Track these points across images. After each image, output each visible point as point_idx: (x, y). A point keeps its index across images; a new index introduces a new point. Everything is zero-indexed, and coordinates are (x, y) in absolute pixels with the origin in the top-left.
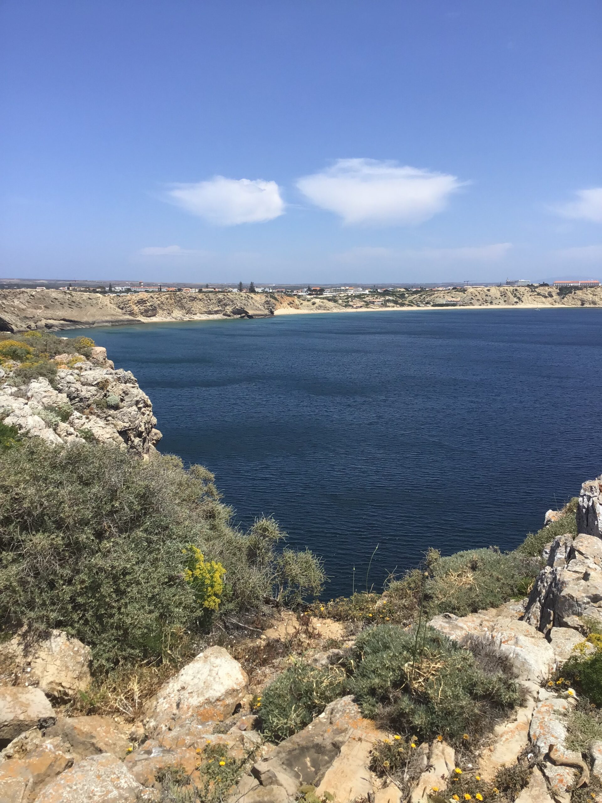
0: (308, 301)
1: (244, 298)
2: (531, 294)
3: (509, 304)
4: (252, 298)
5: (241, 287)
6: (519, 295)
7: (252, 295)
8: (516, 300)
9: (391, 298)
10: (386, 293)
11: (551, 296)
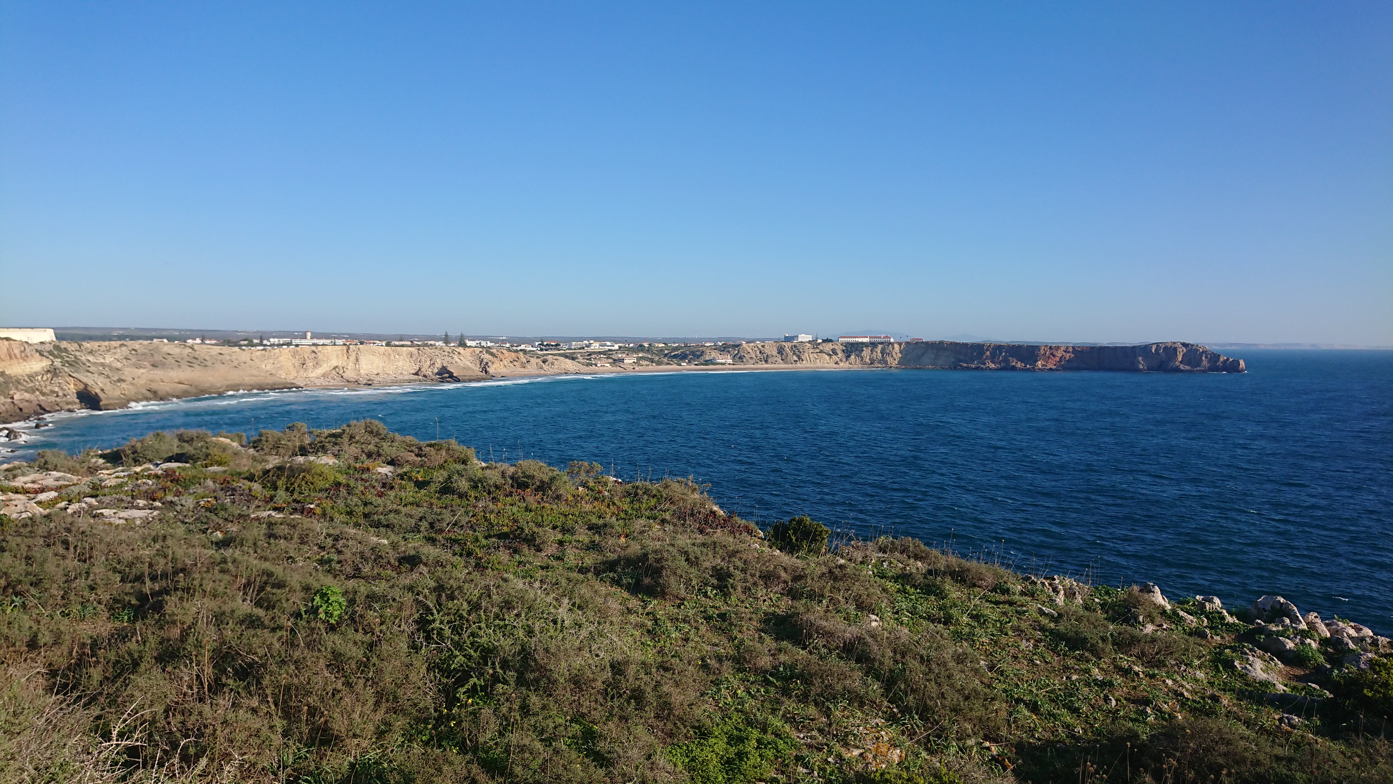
0: (538, 357)
1: (447, 354)
2: (813, 351)
3: (786, 363)
4: (459, 353)
5: (447, 340)
6: (798, 353)
7: (461, 350)
8: (795, 358)
9: (645, 355)
10: (641, 348)
11: (836, 354)
